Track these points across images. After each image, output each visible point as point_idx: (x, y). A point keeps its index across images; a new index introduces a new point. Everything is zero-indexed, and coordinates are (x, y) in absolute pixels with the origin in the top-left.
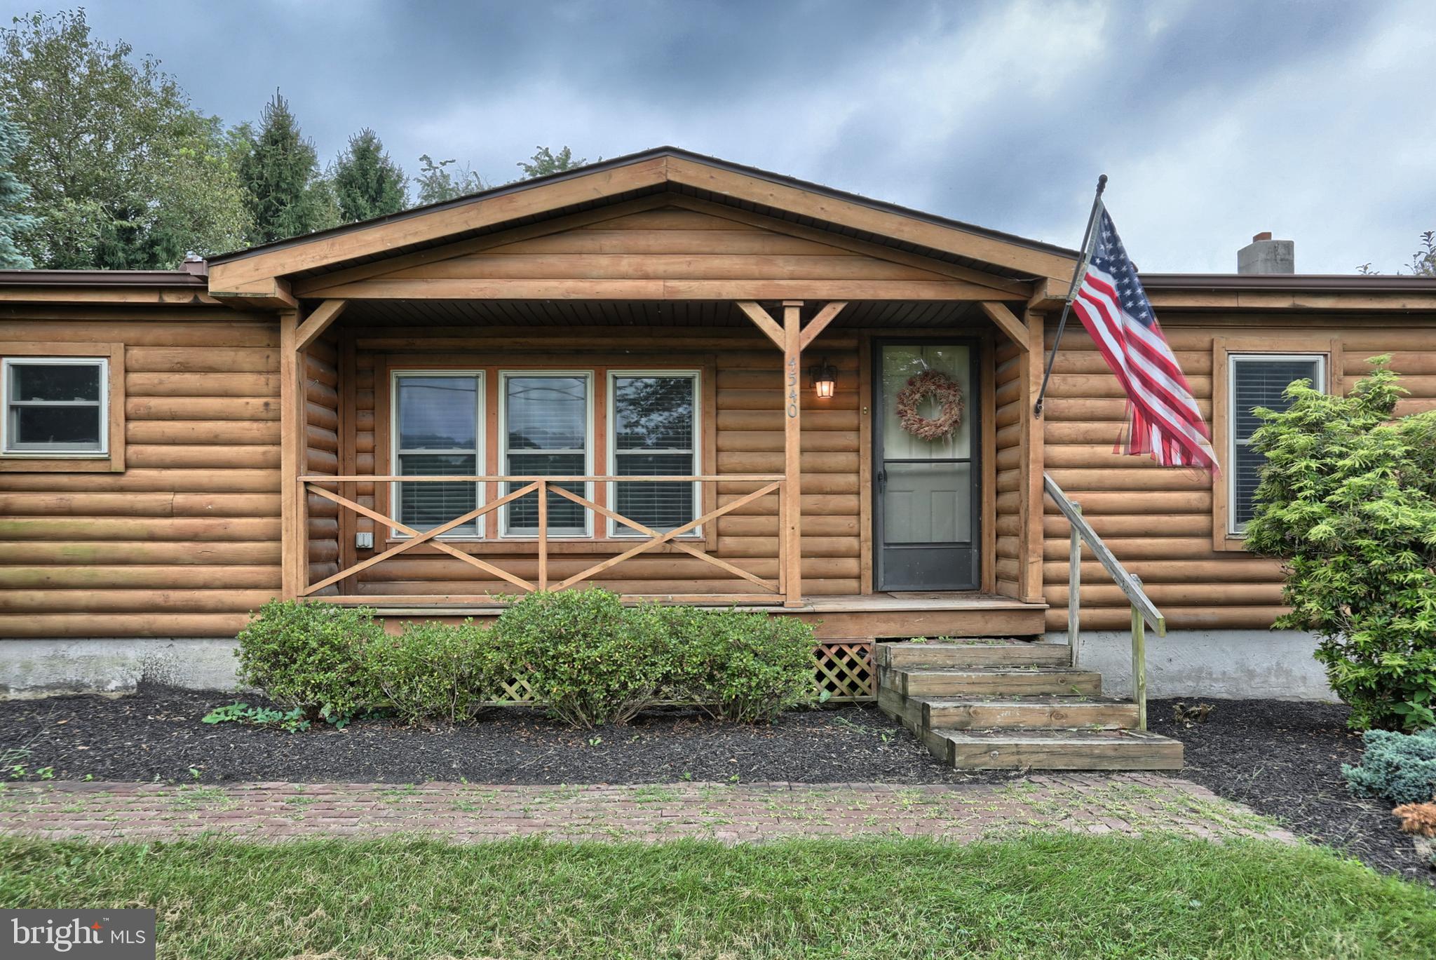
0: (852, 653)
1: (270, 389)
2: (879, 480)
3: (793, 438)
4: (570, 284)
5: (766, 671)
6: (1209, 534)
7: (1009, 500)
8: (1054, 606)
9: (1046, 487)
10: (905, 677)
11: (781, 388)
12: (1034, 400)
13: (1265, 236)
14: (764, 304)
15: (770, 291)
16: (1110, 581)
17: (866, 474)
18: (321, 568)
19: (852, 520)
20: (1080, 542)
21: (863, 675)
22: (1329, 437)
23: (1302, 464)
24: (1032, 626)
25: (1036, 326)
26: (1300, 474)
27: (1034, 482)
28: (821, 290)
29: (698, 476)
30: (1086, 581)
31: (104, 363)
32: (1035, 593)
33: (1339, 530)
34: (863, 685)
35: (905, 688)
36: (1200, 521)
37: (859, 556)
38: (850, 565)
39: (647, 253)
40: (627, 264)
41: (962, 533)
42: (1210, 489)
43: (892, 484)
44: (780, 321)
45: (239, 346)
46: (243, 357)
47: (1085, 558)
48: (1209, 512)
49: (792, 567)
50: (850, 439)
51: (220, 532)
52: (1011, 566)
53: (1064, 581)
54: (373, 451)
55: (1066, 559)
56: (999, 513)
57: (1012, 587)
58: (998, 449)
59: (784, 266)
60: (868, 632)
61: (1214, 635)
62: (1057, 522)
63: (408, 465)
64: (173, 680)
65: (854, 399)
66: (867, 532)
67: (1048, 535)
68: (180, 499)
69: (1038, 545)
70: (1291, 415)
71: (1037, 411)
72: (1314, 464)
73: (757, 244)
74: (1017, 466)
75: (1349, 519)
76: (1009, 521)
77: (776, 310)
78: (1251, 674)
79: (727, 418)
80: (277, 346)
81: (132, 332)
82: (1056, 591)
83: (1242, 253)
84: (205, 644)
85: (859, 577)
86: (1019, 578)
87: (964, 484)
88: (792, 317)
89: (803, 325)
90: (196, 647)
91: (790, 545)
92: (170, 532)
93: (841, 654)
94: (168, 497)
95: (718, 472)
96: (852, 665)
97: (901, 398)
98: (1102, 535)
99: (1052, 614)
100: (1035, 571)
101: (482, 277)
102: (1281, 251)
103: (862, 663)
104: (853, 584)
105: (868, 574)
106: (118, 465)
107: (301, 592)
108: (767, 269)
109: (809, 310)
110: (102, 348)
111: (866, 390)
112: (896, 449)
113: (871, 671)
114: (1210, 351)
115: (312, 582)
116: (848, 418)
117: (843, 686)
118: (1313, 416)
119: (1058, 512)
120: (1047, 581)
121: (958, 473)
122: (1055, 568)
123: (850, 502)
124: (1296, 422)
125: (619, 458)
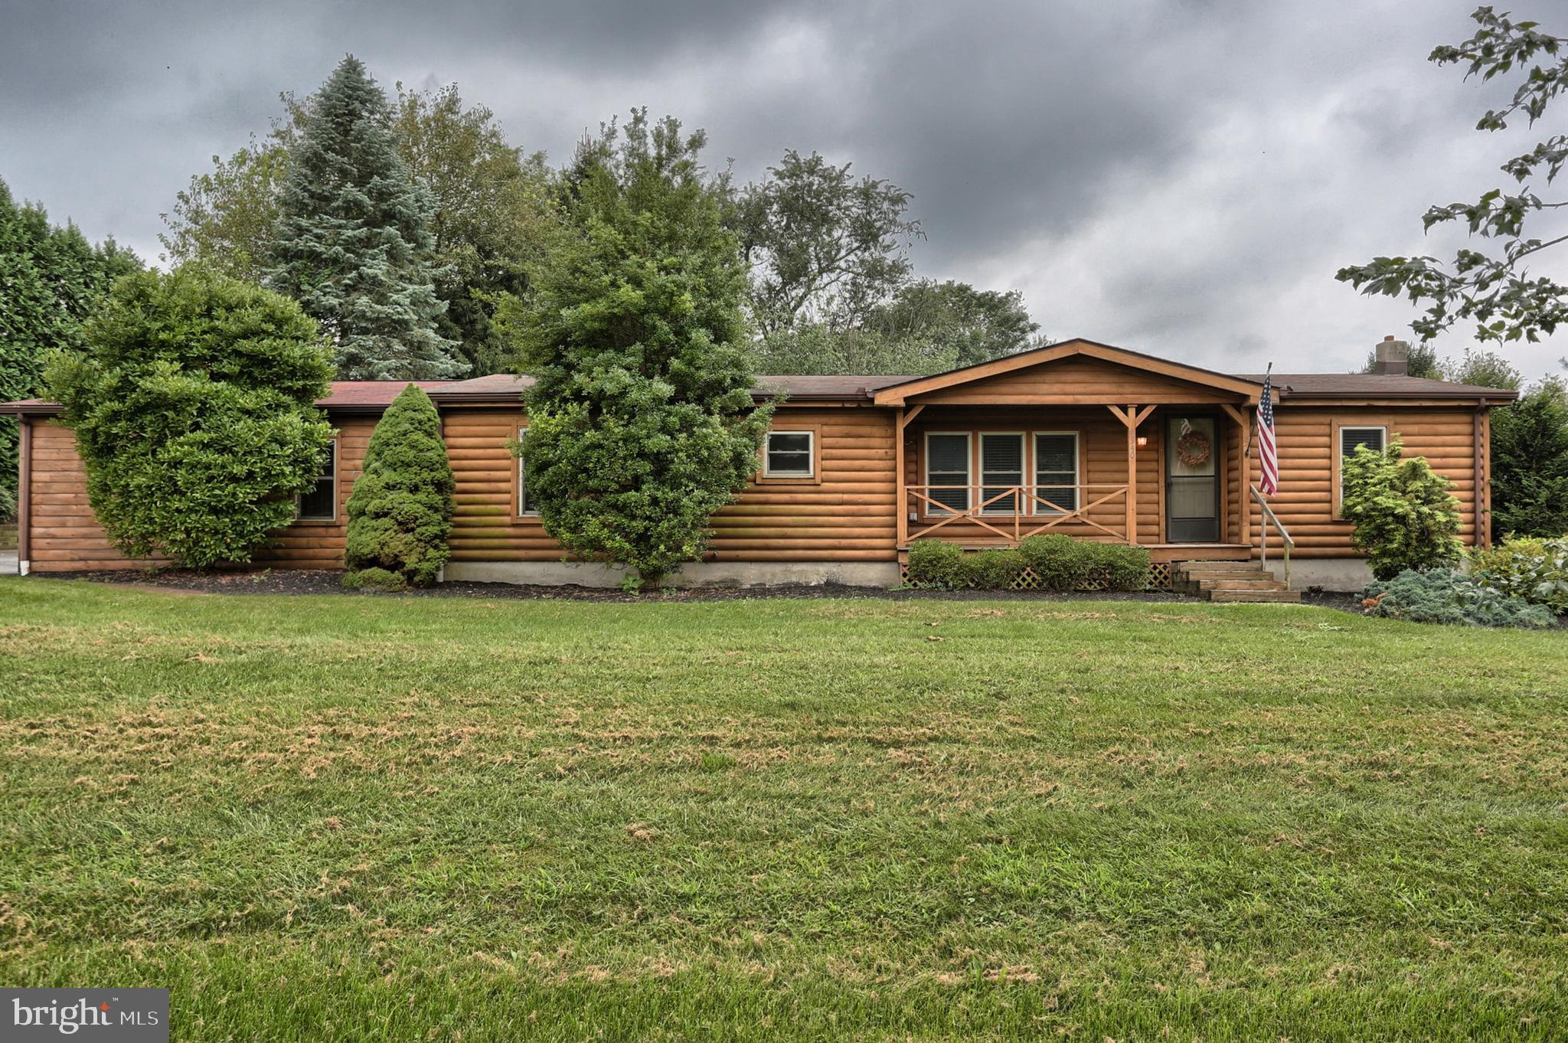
0: (1161, 567)
1: (889, 445)
2: (1168, 486)
3: (1132, 466)
4: (1030, 397)
5: (1131, 567)
6: (1330, 513)
7: (1234, 496)
8: (1255, 546)
9: (1251, 490)
10: (1188, 573)
11: (1126, 443)
12: (1245, 449)
13: (1389, 338)
14: (1119, 406)
15: (1122, 400)
16: (1278, 535)
17: (1162, 483)
18: (914, 529)
19: (1155, 507)
20: (1266, 516)
21: (1166, 578)
22: (1367, 468)
23: (1355, 482)
24: (1246, 555)
25: (1247, 416)
26: (1355, 486)
27: (1246, 488)
28: (1146, 400)
29: (1078, 486)
30: (1268, 535)
31: (811, 434)
32: (1246, 540)
33: (1364, 509)
34: (1166, 582)
35: (1188, 578)
36: (1326, 506)
37: (1158, 525)
38: (1154, 529)
39: (1065, 383)
40: (1056, 388)
41: (1210, 513)
42: (1330, 491)
43: (1175, 488)
44: (1126, 413)
45: (873, 425)
46: (875, 430)
47: (1268, 524)
48: (1330, 502)
49: (1132, 529)
50: (1153, 466)
51: (865, 512)
52: (1235, 528)
53: (1259, 535)
54: (916, 472)
55: (1260, 524)
56: (1229, 503)
57: (1236, 539)
58: (1229, 471)
59: (1128, 388)
60: (1169, 558)
61: (1333, 561)
62: (1256, 506)
63: (933, 479)
64: (841, 581)
65: (1156, 446)
66: (1162, 512)
67: (1252, 513)
68: (846, 497)
69: (1248, 517)
70: (1354, 460)
71: (1247, 455)
72: (1361, 482)
73: (1116, 379)
74: (1237, 480)
75: (1369, 504)
76: (1234, 507)
77: (1124, 408)
78: (1352, 580)
79: (1092, 456)
80: (894, 425)
81: (824, 419)
82: (1257, 539)
83: (1378, 346)
84: (856, 564)
85: (1158, 535)
86: (1238, 534)
87: (1212, 487)
88: (1132, 412)
89: (1137, 415)
90: (851, 566)
91: (1132, 519)
92: (842, 512)
93: (1155, 568)
94: (840, 496)
95: (1089, 483)
96: (1160, 573)
97: (1180, 445)
98: (1275, 513)
99: (1254, 550)
100: (1246, 529)
101: (990, 394)
102: (1399, 347)
103: (1165, 572)
104: (1155, 538)
105: (1163, 534)
106: (818, 481)
107: (906, 539)
108: (1120, 390)
109: (1140, 408)
110: (812, 427)
111: (1162, 441)
112: (1177, 470)
113: (1169, 576)
114: (1330, 425)
115: (909, 535)
116: (1154, 455)
117: (1156, 583)
118: (1363, 460)
119: (1256, 502)
120: (1252, 535)
121: (1208, 483)
122: (1256, 528)
123: (1154, 497)
124: (1356, 463)
125: (1039, 476)
